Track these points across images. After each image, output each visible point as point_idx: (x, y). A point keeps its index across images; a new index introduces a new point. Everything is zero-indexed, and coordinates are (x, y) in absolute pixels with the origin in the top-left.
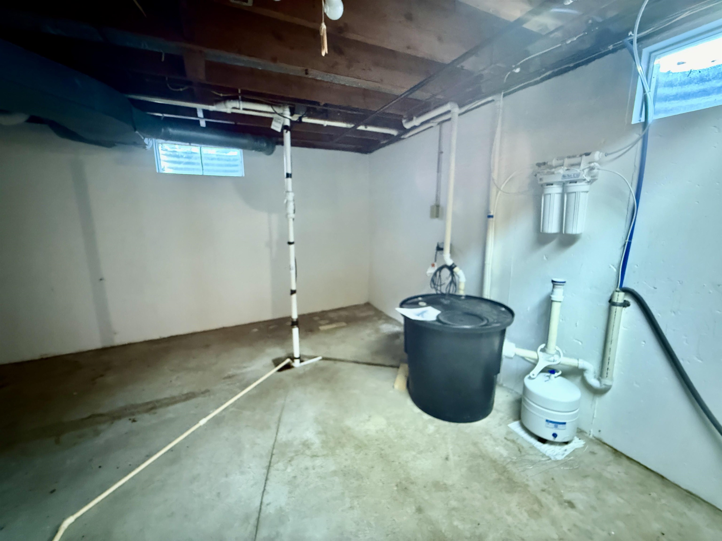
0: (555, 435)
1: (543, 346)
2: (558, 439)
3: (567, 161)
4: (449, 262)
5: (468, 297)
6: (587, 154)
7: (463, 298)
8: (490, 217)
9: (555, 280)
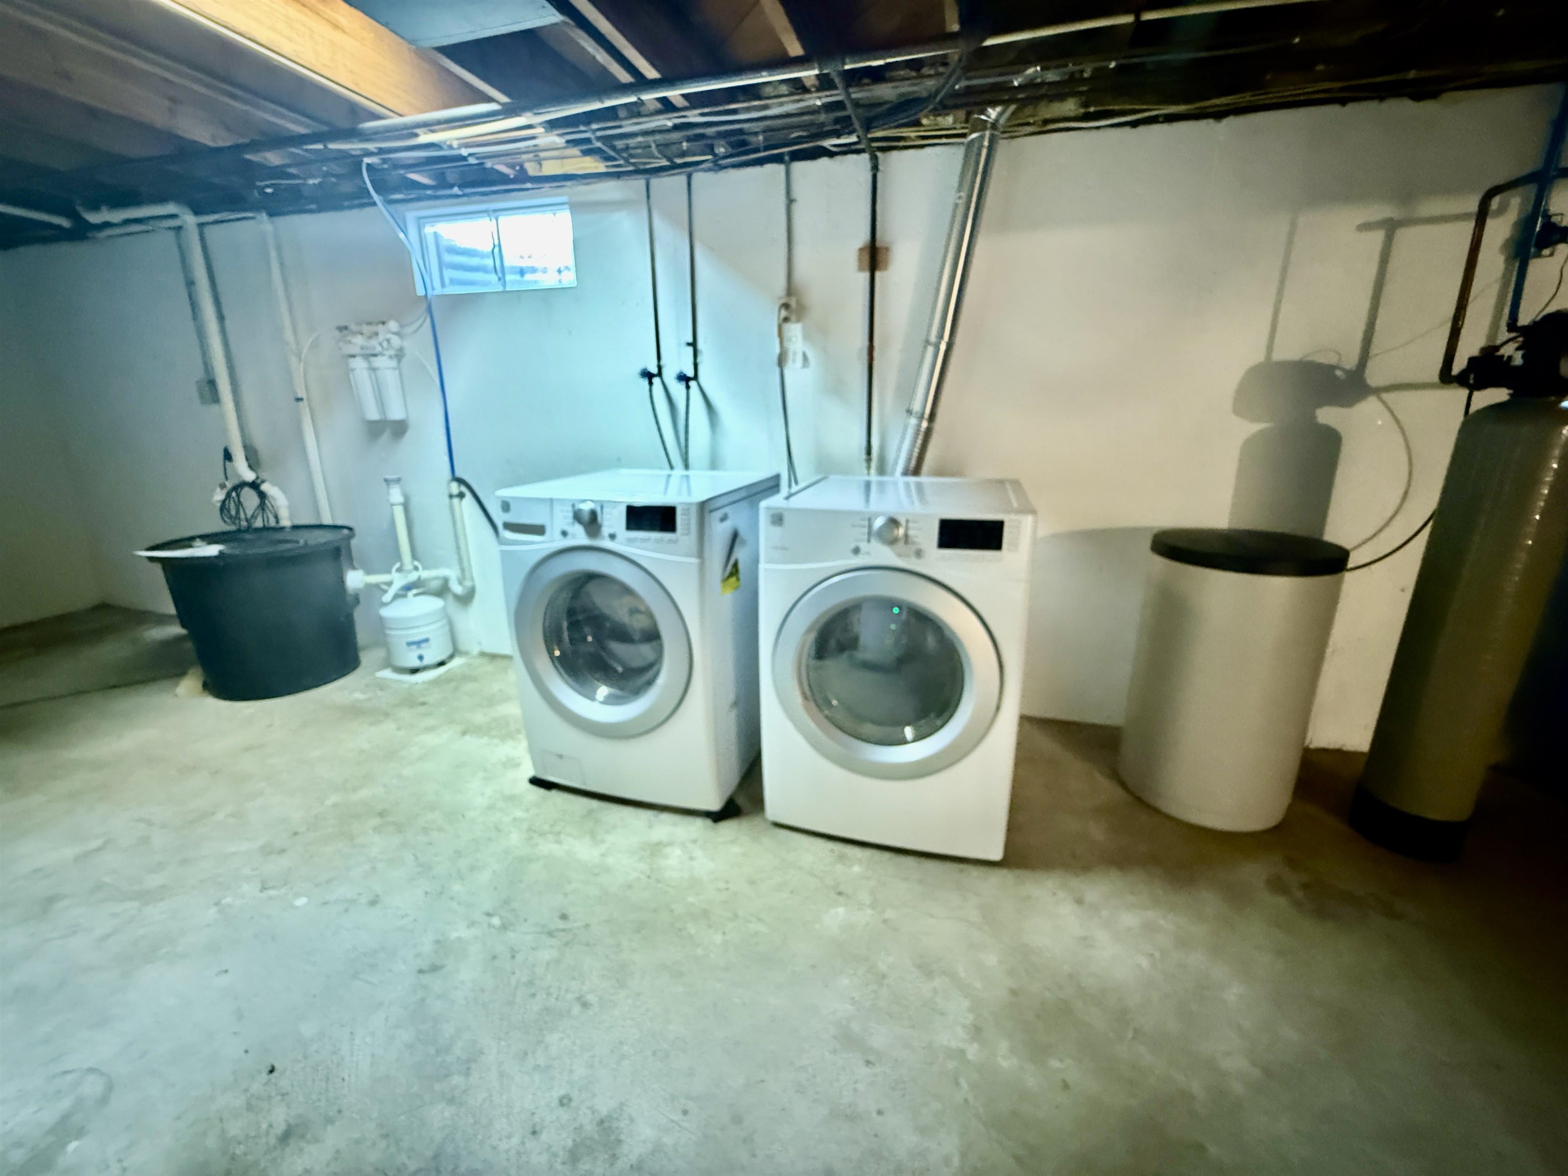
0: (421, 658)
1: (398, 565)
2: (426, 662)
3: (366, 329)
4: (250, 476)
5: (295, 527)
6: (383, 323)
7: (288, 530)
8: (299, 400)
9: (388, 477)
